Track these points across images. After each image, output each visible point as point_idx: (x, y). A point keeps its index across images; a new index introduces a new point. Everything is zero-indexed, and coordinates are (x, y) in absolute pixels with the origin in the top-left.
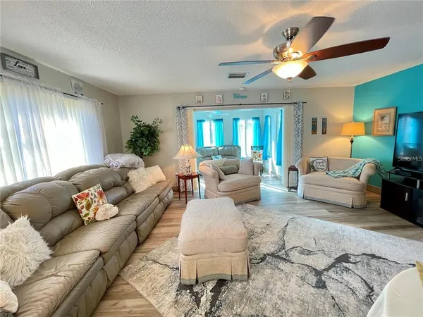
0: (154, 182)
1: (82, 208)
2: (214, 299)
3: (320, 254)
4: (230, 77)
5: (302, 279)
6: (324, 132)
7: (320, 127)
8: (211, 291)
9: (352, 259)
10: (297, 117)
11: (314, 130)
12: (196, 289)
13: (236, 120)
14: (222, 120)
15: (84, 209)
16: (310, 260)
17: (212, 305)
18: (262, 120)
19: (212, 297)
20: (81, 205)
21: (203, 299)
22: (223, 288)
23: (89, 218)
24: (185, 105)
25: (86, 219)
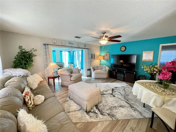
0: (39, 83)
1: (28, 100)
2: (99, 110)
3: (109, 91)
4: (75, 37)
5: (111, 97)
6: (94, 58)
7: (93, 57)
8: (96, 109)
9: (114, 89)
10: (88, 53)
11: (92, 58)
12: (92, 111)
13: (61, 51)
14: (55, 51)
15: (29, 101)
16: (108, 92)
17: (100, 111)
18: (72, 53)
19: (98, 110)
20: (28, 99)
21: (96, 112)
22: (98, 107)
23: (32, 105)
24: (48, 44)
25: (31, 106)
